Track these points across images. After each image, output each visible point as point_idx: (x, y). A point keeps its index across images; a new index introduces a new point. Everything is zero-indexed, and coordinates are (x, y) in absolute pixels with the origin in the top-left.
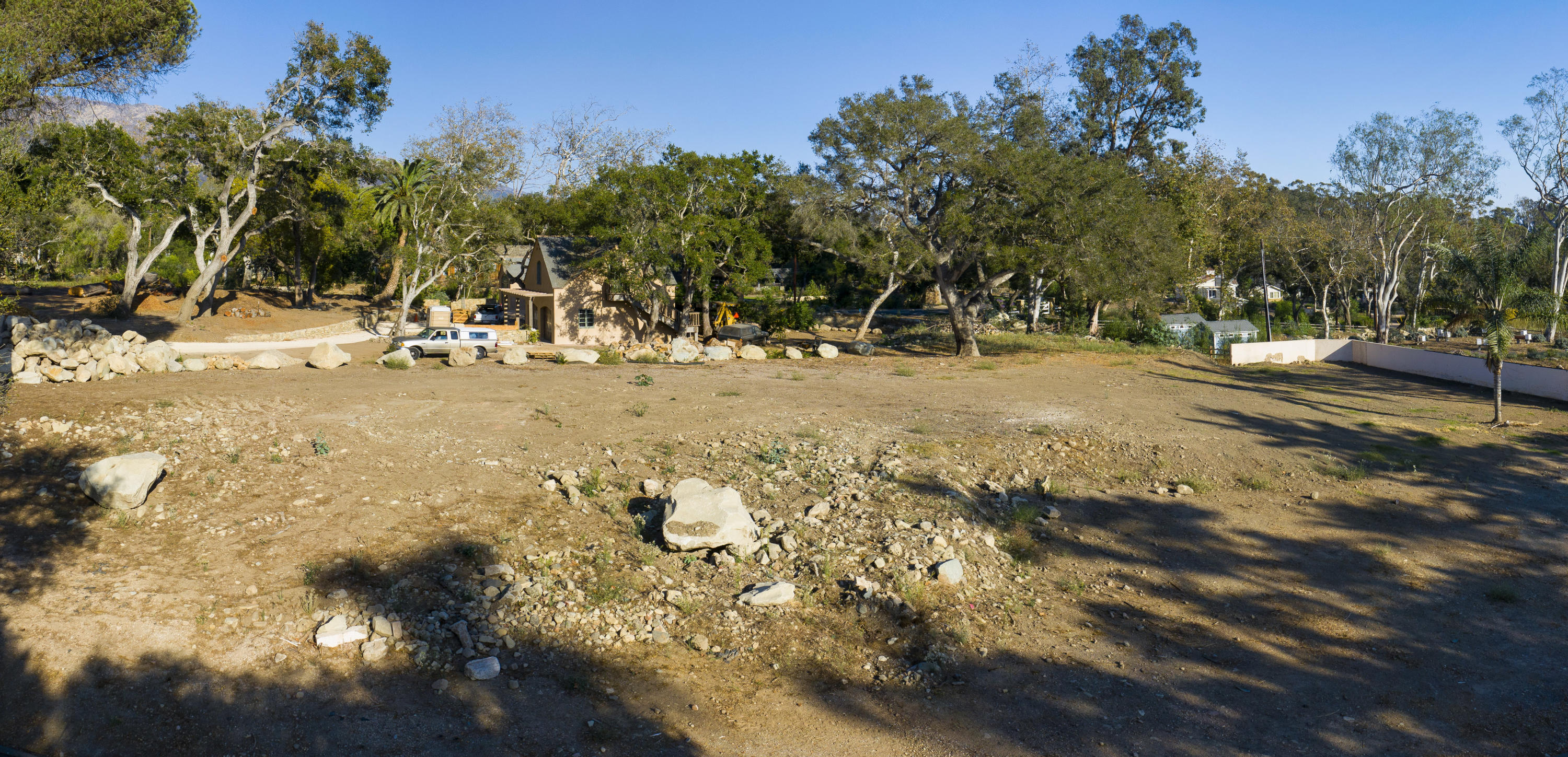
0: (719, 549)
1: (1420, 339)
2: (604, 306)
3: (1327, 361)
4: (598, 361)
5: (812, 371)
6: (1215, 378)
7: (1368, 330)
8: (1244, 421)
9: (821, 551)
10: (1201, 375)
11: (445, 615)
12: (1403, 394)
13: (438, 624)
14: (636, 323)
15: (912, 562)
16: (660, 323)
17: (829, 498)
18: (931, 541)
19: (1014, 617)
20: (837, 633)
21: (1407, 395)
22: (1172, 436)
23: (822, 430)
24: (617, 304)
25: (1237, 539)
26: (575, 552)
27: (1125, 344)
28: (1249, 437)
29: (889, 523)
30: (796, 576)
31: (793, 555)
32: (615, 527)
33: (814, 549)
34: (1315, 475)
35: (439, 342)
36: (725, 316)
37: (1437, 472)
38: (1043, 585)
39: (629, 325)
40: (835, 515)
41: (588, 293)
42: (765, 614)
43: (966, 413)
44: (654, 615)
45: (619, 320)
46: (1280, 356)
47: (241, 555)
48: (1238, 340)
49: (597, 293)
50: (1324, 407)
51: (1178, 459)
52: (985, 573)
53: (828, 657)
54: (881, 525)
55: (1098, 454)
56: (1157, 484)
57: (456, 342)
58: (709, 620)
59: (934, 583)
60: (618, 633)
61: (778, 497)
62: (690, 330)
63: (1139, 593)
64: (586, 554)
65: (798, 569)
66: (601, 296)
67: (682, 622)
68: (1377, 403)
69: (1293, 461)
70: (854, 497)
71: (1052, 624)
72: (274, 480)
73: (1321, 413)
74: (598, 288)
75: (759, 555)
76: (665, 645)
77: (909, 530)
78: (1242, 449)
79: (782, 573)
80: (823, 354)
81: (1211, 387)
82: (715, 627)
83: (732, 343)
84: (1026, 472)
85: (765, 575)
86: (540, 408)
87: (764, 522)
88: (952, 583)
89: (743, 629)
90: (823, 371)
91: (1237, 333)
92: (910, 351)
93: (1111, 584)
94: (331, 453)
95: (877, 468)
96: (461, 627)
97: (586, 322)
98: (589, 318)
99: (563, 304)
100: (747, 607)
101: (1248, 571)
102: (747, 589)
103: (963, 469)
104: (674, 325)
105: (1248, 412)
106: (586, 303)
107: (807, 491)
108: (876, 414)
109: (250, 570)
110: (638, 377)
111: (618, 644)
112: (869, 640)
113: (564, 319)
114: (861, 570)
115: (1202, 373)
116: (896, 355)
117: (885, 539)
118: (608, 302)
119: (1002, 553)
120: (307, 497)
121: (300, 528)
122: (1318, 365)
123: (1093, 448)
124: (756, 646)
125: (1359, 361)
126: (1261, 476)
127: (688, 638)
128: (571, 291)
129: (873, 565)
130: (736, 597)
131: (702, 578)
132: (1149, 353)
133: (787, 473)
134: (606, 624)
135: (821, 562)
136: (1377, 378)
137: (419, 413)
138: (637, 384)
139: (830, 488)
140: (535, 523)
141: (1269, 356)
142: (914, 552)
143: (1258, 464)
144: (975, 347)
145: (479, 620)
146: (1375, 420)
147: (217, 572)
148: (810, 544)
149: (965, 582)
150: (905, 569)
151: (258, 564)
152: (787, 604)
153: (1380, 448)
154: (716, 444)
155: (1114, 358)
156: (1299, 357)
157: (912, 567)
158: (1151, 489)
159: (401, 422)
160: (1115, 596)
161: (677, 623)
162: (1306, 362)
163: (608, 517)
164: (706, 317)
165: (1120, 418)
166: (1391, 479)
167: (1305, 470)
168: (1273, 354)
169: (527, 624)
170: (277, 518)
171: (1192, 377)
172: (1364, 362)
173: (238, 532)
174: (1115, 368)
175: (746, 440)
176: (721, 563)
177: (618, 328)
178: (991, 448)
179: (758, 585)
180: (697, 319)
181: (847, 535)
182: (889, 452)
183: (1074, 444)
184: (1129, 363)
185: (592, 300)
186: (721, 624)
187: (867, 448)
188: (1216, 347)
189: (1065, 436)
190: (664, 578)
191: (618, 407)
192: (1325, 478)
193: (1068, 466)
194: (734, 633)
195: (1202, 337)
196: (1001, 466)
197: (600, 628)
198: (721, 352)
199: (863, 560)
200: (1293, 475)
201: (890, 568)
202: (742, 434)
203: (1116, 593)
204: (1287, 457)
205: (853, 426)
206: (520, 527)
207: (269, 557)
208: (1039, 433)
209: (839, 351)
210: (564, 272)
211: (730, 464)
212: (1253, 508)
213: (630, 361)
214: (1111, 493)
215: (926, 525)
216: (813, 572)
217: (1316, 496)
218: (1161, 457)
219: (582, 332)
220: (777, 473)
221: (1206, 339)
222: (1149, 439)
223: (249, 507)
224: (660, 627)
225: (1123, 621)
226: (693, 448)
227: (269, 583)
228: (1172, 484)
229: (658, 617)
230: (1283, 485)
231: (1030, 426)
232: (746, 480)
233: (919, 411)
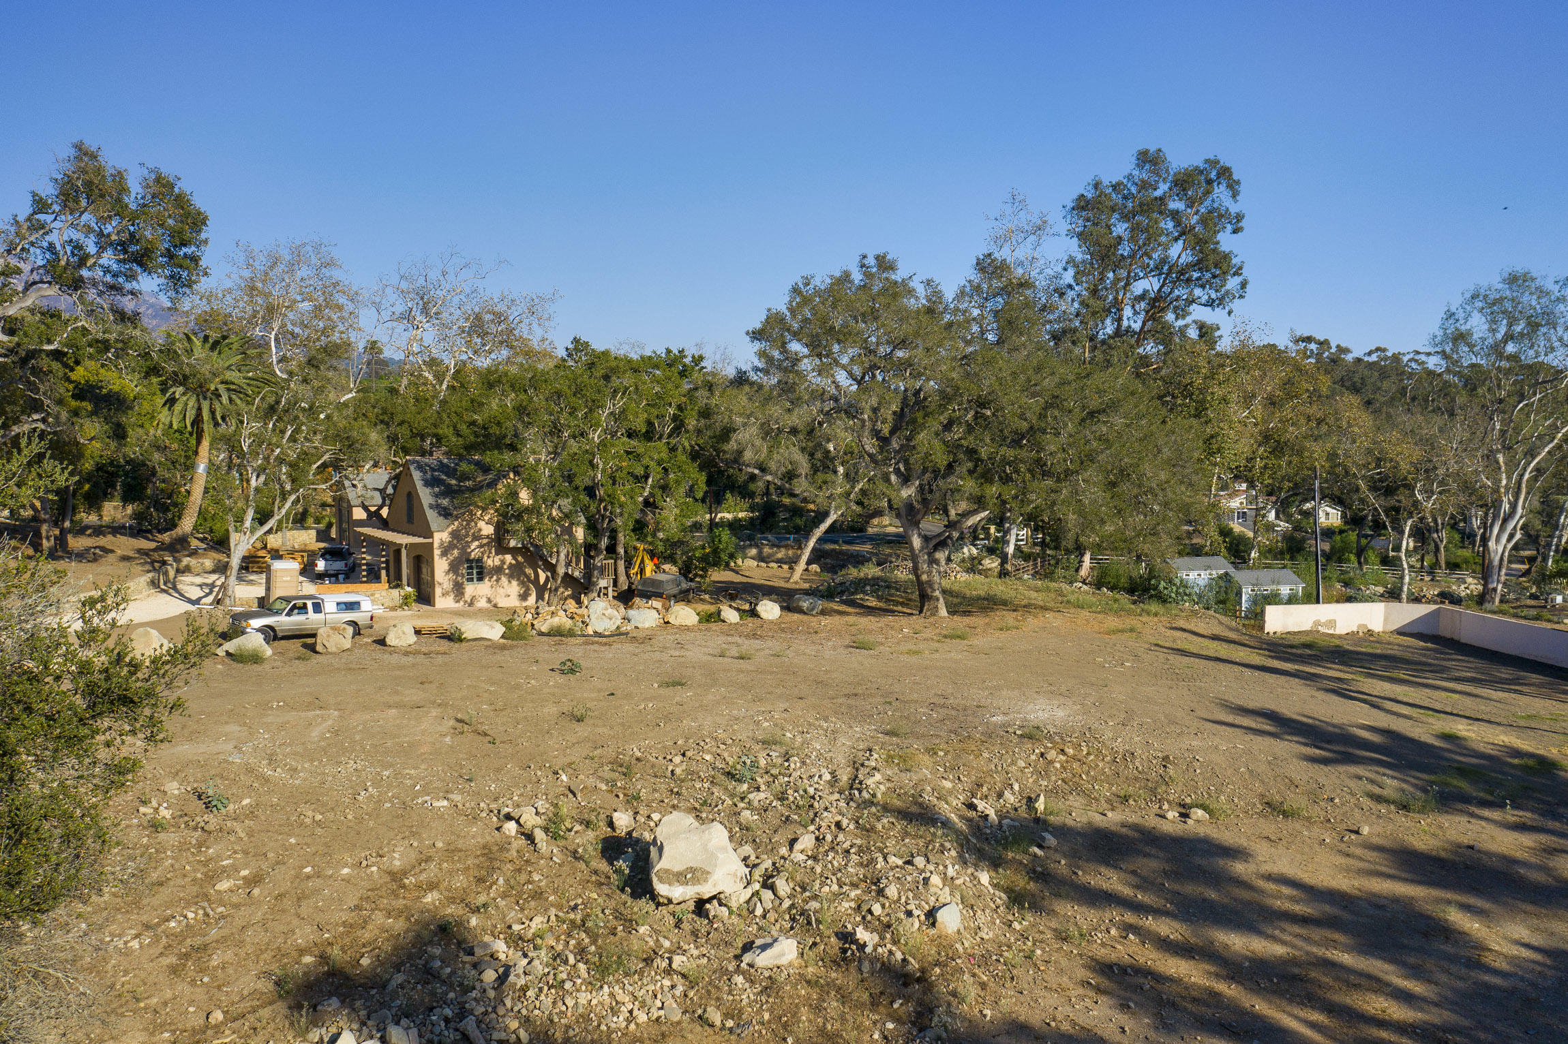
0: (710, 900)
1: (1553, 600)
2: (497, 554)
3: (1400, 632)
4: (503, 637)
5: (756, 644)
6: (1242, 654)
7: (1470, 580)
8: (1283, 725)
9: (815, 897)
10: (1223, 650)
11: (448, 1012)
12: (1509, 691)
13: (443, 1024)
14: (537, 575)
15: (909, 907)
16: (566, 574)
17: (812, 828)
18: (926, 881)
19: (1015, 972)
20: (844, 998)
21: (1516, 691)
22: (1186, 743)
23: (788, 735)
24: (514, 551)
25: (1270, 887)
26: (561, 914)
27: (1124, 598)
28: (1289, 748)
29: (880, 859)
30: (792, 928)
31: (787, 903)
32: (594, 878)
33: (807, 894)
34: (1366, 802)
35: (297, 618)
36: (642, 561)
37: (1550, 812)
38: (1042, 933)
39: (528, 577)
40: (821, 850)
41: (477, 537)
42: (770, 977)
43: (943, 706)
44: (662, 988)
45: (516, 572)
46: (1332, 623)
47: (174, 970)
48: (1274, 599)
49: (488, 537)
50: (1389, 705)
51: (1191, 774)
52: (982, 918)
53: (837, 1025)
54: (873, 861)
55: (1097, 766)
56: (1166, 806)
57: (320, 616)
58: (718, 988)
59: (932, 932)
60: (631, 1012)
61: (759, 829)
62: (603, 583)
63: (1144, 943)
64: (572, 916)
65: (793, 919)
66: (493, 540)
67: (691, 994)
68: (1468, 701)
69: (1338, 782)
70: (838, 825)
71: (1053, 981)
72: (173, 858)
73: (1382, 714)
74: (488, 530)
75: (752, 903)
76: (679, 1023)
77: (902, 868)
78: (1274, 762)
79: (778, 926)
80: (763, 615)
81: (1236, 668)
82: (725, 996)
83: (657, 604)
84: (1016, 787)
85: (760, 928)
86: (459, 716)
87: (749, 862)
88: (950, 932)
89: (752, 997)
90: (770, 643)
91: (1274, 587)
92: (862, 606)
93: (1113, 932)
94: (231, 807)
95: (857, 786)
96: (470, 1024)
97: (475, 576)
98: (479, 571)
99: (444, 553)
100: (752, 971)
101: (1283, 930)
102: (748, 947)
103: (948, 785)
104: (584, 577)
105: (1289, 709)
106: (475, 550)
107: (788, 818)
108: (843, 709)
109: (198, 990)
110: (564, 663)
111: (632, 1026)
112: (874, 1004)
113: (447, 573)
114: (858, 919)
115: (1225, 645)
116: (847, 614)
117: (879, 880)
118: (502, 548)
119: (997, 893)
120: (229, 877)
121: (239, 923)
122: (1387, 638)
123: (1092, 757)
124: (767, 1016)
125: (1448, 635)
126: (1295, 800)
127: (700, 1011)
128: (455, 534)
129: (870, 911)
130: (738, 957)
131: (697, 936)
132: (1156, 615)
133: (762, 796)
134: (617, 1003)
135: (816, 912)
136: (1479, 663)
137: (315, 733)
138: (562, 672)
139: (811, 814)
140: (507, 881)
141: (1317, 623)
142: (911, 895)
143: (1293, 784)
144: (941, 604)
145: (486, 1013)
146: (1461, 728)
147: (155, 1000)
148: (804, 889)
149: (962, 930)
150: (902, 916)
151: (206, 980)
152: (790, 964)
153: (1463, 771)
154: (677, 759)
155: (1112, 622)
156: (1359, 626)
157: (909, 914)
158: (1159, 812)
159: (300, 749)
160: (1119, 947)
161: (686, 995)
162: (1370, 633)
163: (582, 865)
164: (621, 565)
165: (1123, 716)
166: (1472, 815)
167: (1353, 794)
168: (1323, 620)
169: (536, 1012)
170: (201, 912)
171: (1211, 653)
172: (1456, 638)
173: (157, 938)
174: (1113, 637)
175: (709, 752)
176: (714, 917)
177: (515, 583)
178: (977, 757)
179: (759, 942)
180: (612, 570)
181: (839, 875)
182: (866, 763)
183: (1071, 751)
184: (1132, 630)
185: (481, 546)
186: (730, 993)
187: (841, 759)
188: (1244, 606)
189: (1059, 739)
190: (661, 939)
191: (551, 710)
192: (1379, 807)
193: (1063, 780)
194: (744, 1003)
195: (1226, 593)
196: (988, 779)
197: (612, 1009)
198: (646, 616)
199: (859, 907)
200: (1337, 800)
201: (888, 915)
202: (702, 744)
203: (1119, 942)
204: (1335, 778)
205: (821, 727)
206: (491, 887)
207: (215, 968)
208: (1030, 737)
209: (782, 608)
210: (445, 509)
211: (698, 785)
212: (1284, 842)
213: (541, 634)
214: (1114, 818)
215: (920, 861)
216: (809, 923)
217: (1365, 830)
218: (1171, 771)
219: (470, 589)
220: (751, 796)
221: (1232, 596)
222: (1159, 747)
223: (155, 901)
224: (670, 1002)
225: (1127, 978)
226: (653, 766)
227: (233, 1004)
228: (1184, 806)
229: (666, 989)
230: (1323, 813)
231: (1021, 727)
232: (720, 807)
233: (890, 703)
